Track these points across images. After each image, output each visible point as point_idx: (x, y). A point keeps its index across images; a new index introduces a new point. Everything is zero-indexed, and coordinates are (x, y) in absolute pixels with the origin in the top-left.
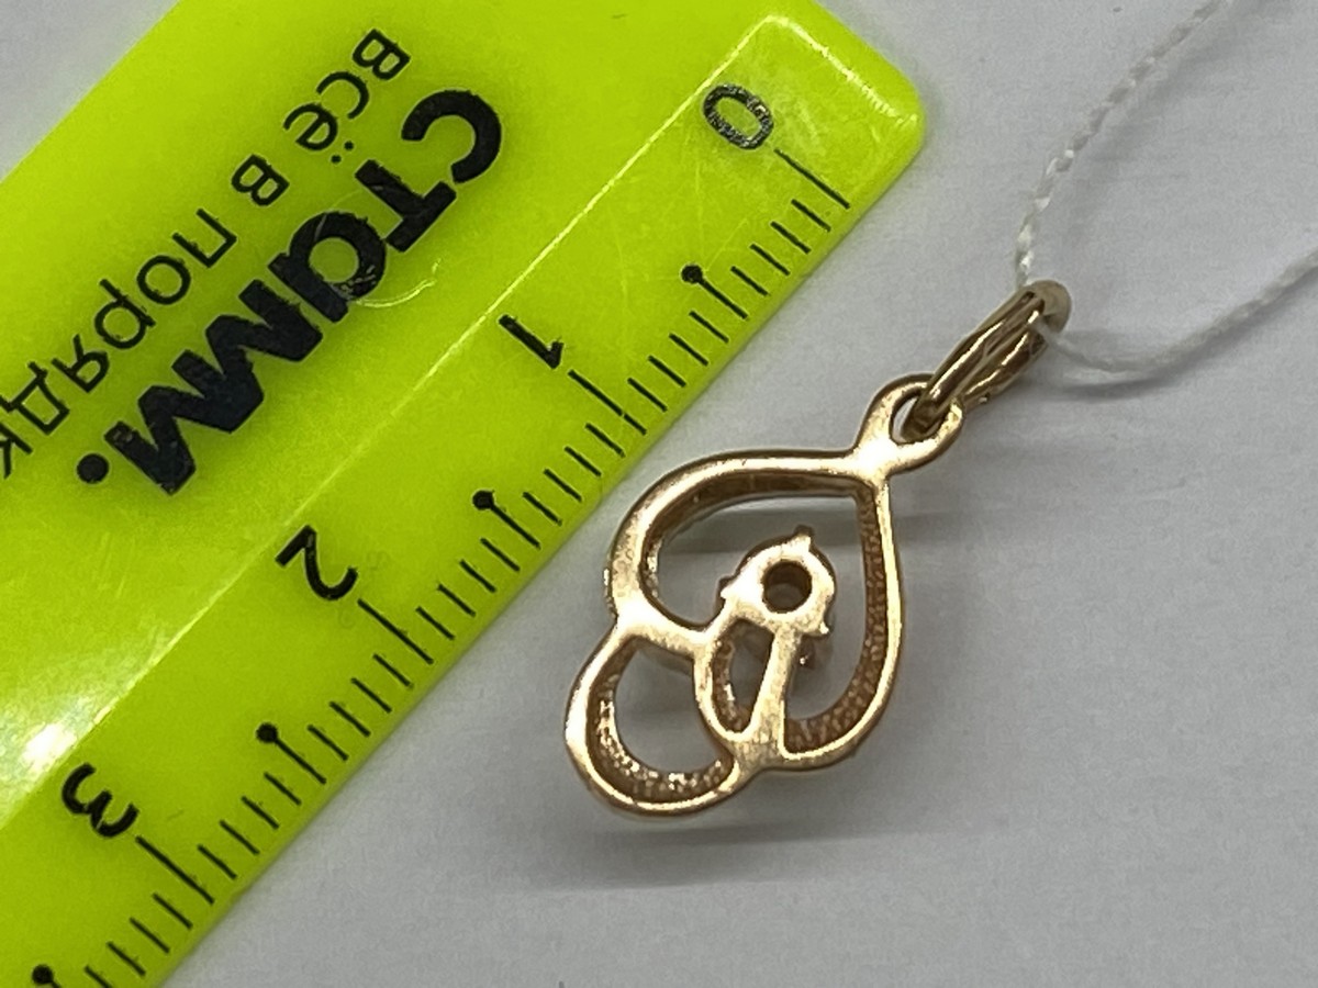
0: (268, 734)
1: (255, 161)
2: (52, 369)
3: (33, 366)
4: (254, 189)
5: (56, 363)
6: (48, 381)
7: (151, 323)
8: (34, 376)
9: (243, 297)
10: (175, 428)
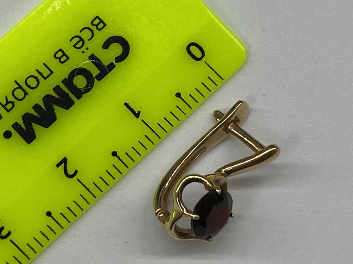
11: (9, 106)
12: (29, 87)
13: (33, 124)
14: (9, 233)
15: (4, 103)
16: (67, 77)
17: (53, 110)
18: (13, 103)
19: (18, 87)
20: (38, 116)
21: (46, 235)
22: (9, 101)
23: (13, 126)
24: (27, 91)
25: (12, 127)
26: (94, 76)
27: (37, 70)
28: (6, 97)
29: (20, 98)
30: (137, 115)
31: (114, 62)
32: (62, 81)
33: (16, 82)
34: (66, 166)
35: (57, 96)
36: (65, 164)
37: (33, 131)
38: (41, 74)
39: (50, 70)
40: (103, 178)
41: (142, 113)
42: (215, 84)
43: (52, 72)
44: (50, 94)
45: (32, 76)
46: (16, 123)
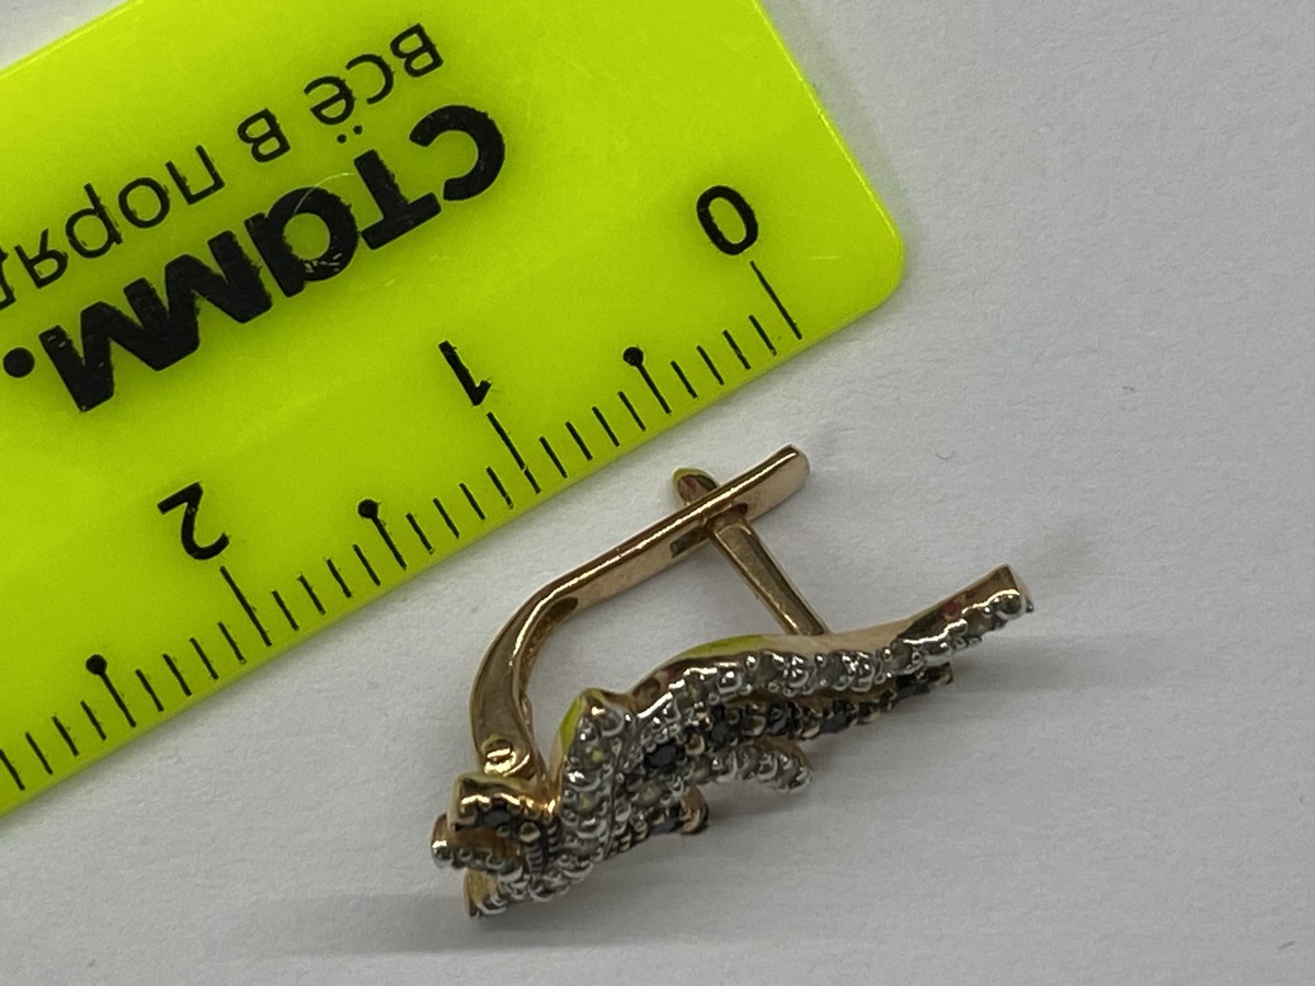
11: (47, 268)
13: (115, 347)
15: (32, 253)
16: (266, 212)
17: (193, 312)
18: (62, 260)
19: (93, 208)
20: (137, 320)
21: (71, 734)
22: (49, 248)
23: (44, 337)
24: (118, 229)
25: (39, 341)
27: (170, 166)
28: (45, 235)
29: (89, 248)
30: (477, 393)
31: (439, 196)
32: (247, 223)
33: (89, 188)
34: (194, 513)
35: (216, 268)
36: (189, 507)
37: (109, 369)
38: (180, 181)
39: (215, 176)
40: (310, 584)
41: (496, 391)
42: (771, 347)
43: (218, 184)
44: (197, 257)
45: (147, 182)
46: (58, 328)
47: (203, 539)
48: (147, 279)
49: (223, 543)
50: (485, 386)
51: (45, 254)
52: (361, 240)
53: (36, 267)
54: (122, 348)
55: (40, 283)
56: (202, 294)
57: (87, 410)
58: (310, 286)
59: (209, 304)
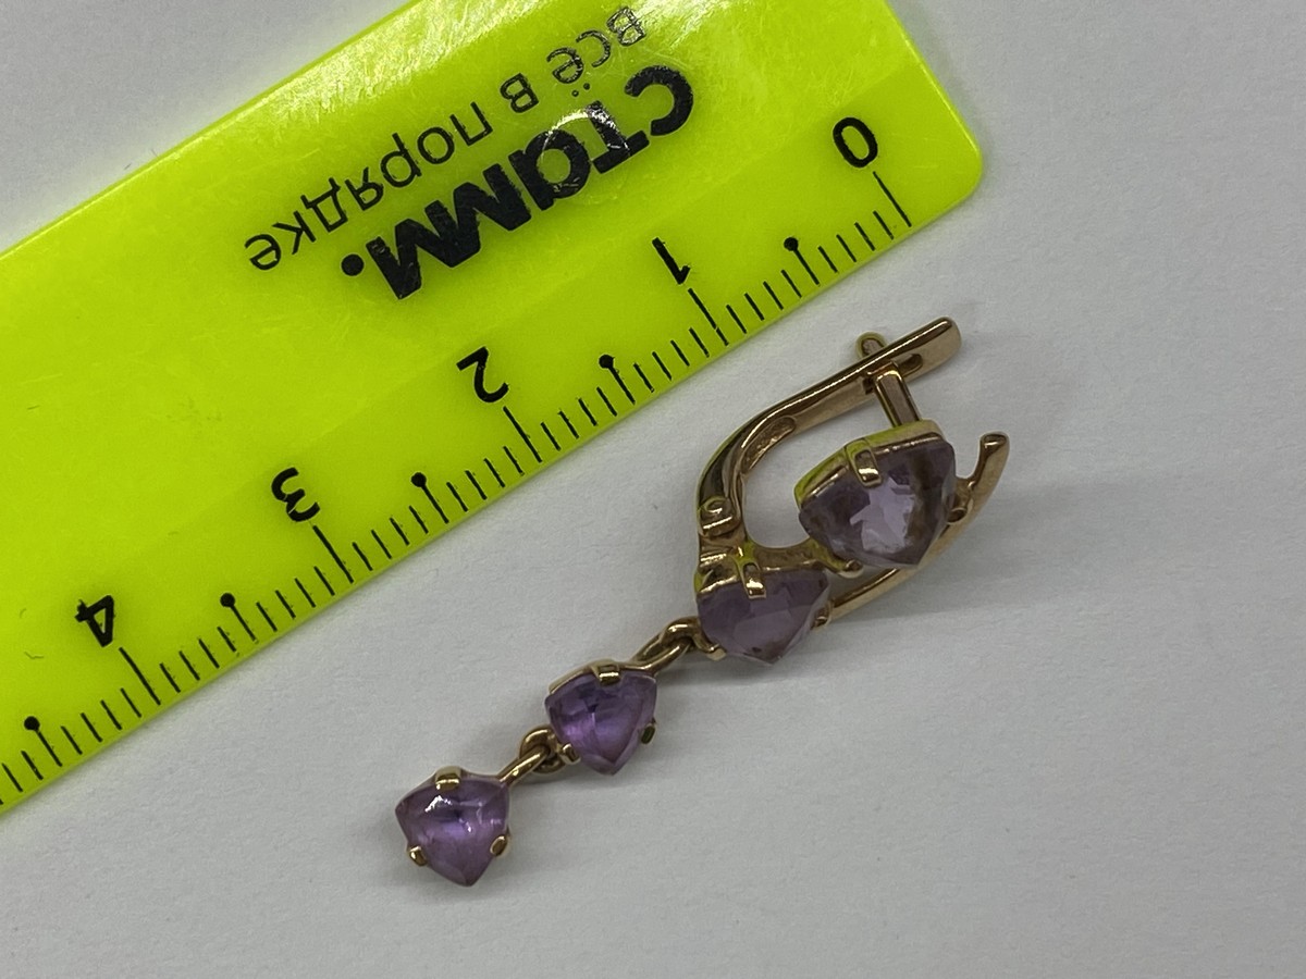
0: (419, 480)
1: (520, 78)
2: (344, 187)
3: (332, 181)
4: (515, 98)
5: (348, 183)
6: (338, 194)
7: (419, 174)
8: (331, 188)
9: (486, 173)
10: (416, 252)
11: (369, 195)
12: (426, 156)
13: (420, 250)
14: (315, 510)
15: (358, 185)
16: (524, 149)
17: (475, 225)
18: (379, 189)
19: (398, 150)
20: (435, 232)
21: (403, 529)
22: (370, 181)
23: (369, 246)
24: (418, 166)
25: (366, 249)
26: (592, 159)
27: (453, 118)
28: (366, 171)
29: (398, 180)
30: (681, 275)
31: (648, 133)
32: (510, 157)
33: (396, 137)
34: (483, 369)
35: (491, 193)
36: (479, 365)
37: (417, 266)
38: (461, 129)
39: (486, 125)
40: (567, 417)
41: (694, 273)
42: (889, 233)
43: (489, 129)
44: (476, 184)
45: (438, 130)
46: (379, 239)
47: (489, 388)
48: (441, 201)
49: (504, 389)
50: (686, 270)
51: (367, 185)
52: (593, 167)
53: (361, 196)
54: (426, 253)
55: (365, 207)
56: (482, 211)
57: (403, 297)
58: (557, 201)
59: (487, 218)
